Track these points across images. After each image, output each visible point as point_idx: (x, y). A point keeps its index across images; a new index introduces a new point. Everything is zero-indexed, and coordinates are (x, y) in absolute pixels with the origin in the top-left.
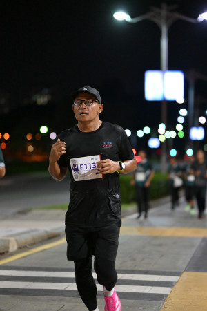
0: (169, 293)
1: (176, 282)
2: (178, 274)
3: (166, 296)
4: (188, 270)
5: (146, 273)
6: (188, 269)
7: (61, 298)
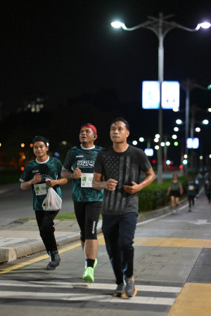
0: (172, 304)
1: (179, 293)
2: (180, 285)
3: (170, 307)
4: (190, 282)
5: (148, 283)
6: (190, 280)
7: (64, 308)
